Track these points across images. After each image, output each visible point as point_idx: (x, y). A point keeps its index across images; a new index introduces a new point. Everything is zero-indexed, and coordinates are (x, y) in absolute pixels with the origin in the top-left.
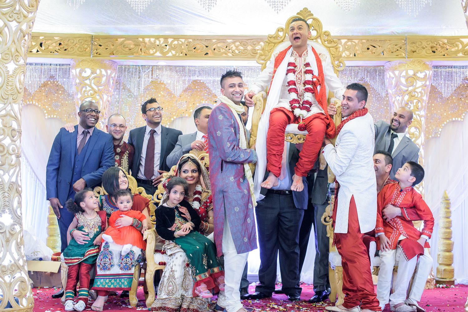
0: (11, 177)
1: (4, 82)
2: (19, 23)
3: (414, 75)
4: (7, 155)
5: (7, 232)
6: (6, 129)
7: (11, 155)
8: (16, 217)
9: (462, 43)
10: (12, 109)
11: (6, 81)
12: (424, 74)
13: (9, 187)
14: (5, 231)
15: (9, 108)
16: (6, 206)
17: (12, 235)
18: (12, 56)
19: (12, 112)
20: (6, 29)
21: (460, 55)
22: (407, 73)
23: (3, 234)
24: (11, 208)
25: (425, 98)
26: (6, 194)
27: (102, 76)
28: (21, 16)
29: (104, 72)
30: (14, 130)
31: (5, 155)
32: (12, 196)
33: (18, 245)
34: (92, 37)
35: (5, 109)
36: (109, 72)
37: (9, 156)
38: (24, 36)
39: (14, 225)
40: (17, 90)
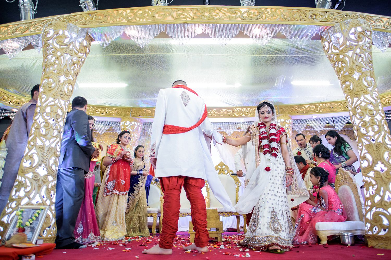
0: (51, 144)
1: (56, 86)
2: (71, 55)
3: (284, 121)
4: (51, 129)
5: (41, 180)
6: (52, 113)
7: (54, 130)
8: (50, 170)
9: (305, 107)
10: (59, 102)
11: (57, 86)
12: (289, 121)
13: (48, 150)
14: (39, 179)
15: (57, 101)
16: (43, 162)
17: (44, 182)
18: (64, 73)
19: (59, 104)
20: (62, 57)
21: (305, 112)
22: (281, 120)
23: (37, 181)
24: (47, 164)
25: (290, 133)
26: (45, 154)
27: (135, 125)
28: (73, 53)
29: (136, 123)
30: (58, 115)
31: (49, 129)
32: (49, 156)
33: (48, 190)
34: (131, 108)
35: (54, 101)
36: (138, 124)
37: (52, 131)
38: (74, 64)
39: (47, 175)
40: (65, 93)
